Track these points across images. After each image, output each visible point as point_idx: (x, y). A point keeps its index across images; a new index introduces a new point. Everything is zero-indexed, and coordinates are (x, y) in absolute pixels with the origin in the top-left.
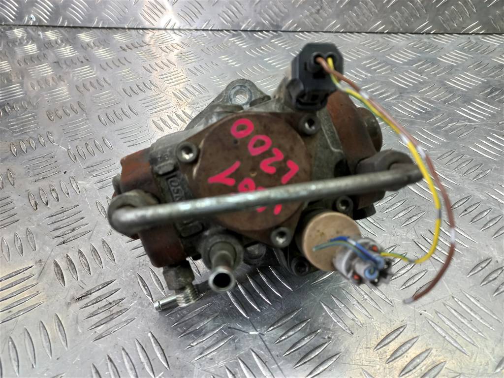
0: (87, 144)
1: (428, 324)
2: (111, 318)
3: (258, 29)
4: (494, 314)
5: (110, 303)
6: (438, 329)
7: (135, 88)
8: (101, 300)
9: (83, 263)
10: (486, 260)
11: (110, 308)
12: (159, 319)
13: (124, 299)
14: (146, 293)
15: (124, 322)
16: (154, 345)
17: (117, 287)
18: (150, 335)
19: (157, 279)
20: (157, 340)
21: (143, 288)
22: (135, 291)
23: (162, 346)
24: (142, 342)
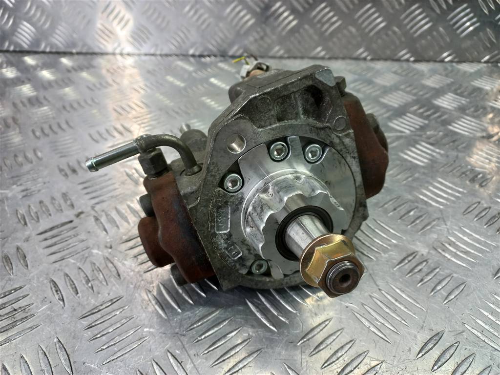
0: (16, 156)
1: (354, 317)
2: (13, 325)
3: (206, 53)
4: (418, 303)
5: (15, 310)
6: (363, 320)
7: (75, 105)
8: (5, 307)
10: (412, 254)
11: (14, 315)
12: (69, 323)
13: (33, 304)
14: (57, 298)
15: (29, 328)
16: (59, 350)
17: (27, 293)
18: (55, 340)
19: (72, 283)
20: (63, 345)
21: (55, 293)
22: (46, 296)
23: (67, 351)
24: (46, 348)
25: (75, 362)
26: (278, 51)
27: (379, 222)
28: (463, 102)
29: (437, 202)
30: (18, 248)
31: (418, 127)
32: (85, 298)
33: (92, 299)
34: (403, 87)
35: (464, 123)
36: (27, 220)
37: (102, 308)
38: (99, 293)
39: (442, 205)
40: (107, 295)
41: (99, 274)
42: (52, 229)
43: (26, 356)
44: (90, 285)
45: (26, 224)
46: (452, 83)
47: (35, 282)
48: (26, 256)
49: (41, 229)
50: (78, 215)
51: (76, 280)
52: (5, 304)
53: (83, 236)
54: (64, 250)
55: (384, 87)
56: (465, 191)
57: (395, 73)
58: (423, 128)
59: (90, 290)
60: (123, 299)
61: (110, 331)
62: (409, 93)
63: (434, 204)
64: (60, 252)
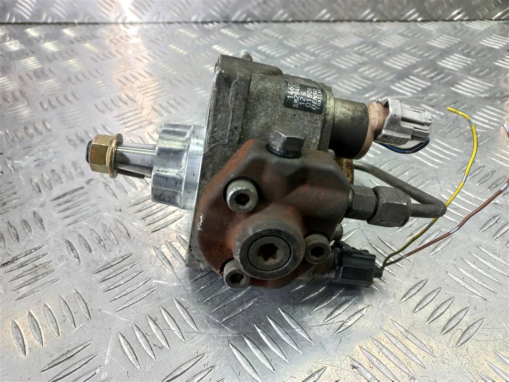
0: (26, 128)
2: (36, 279)
3: (208, 20)
5: (36, 267)
7: (81, 77)
8: (27, 264)
9: (11, 233)
11: (36, 271)
12: (85, 277)
13: (51, 261)
14: (73, 256)
15: (49, 282)
16: (77, 300)
17: (45, 252)
18: (74, 291)
19: (86, 243)
20: (80, 296)
21: (71, 252)
22: (63, 254)
23: (85, 301)
24: (66, 298)
25: (92, 310)
26: (282, 15)
27: (374, 182)
28: (469, 62)
29: (433, 162)
30: (34, 213)
31: (420, 89)
32: (98, 256)
33: (105, 256)
34: (408, 49)
35: (467, 83)
36: (41, 188)
37: (114, 264)
38: (111, 251)
39: (437, 165)
40: (118, 252)
41: (110, 234)
42: (64, 195)
43: (49, 304)
44: (102, 244)
45: (40, 191)
46: (460, 42)
47: (52, 242)
48: (43, 219)
49: (55, 195)
50: (88, 182)
51: (89, 240)
52: (27, 261)
53: (94, 201)
54: (77, 214)
55: (389, 49)
56: (461, 151)
57: (401, 34)
58: (425, 91)
59: (103, 248)
60: (132, 255)
61: (122, 283)
62: (414, 55)
63: (429, 164)
64: (73, 215)
